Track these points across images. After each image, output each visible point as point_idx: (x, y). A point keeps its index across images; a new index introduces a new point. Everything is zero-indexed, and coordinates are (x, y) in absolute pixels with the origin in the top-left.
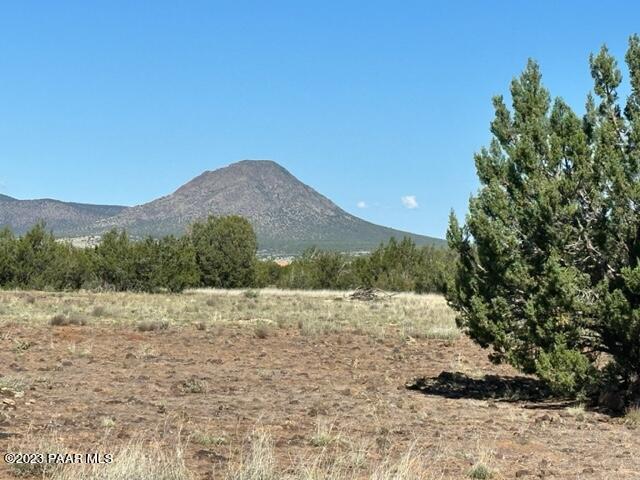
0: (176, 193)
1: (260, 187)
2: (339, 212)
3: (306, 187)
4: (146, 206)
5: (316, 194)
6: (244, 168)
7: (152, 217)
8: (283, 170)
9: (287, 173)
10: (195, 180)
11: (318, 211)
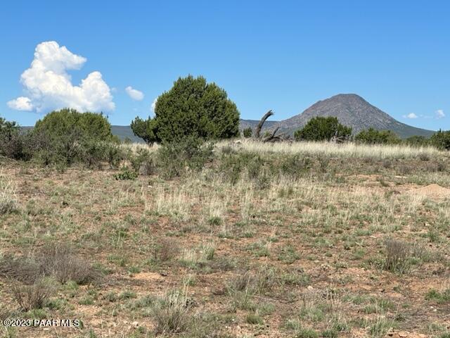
0: (303, 113)
1: (349, 108)
2: (393, 122)
3: (374, 108)
4: (288, 121)
5: (380, 111)
6: (340, 98)
7: (290, 127)
8: (361, 98)
9: (363, 101)
10: (314, 105)
11: (381, 120)
